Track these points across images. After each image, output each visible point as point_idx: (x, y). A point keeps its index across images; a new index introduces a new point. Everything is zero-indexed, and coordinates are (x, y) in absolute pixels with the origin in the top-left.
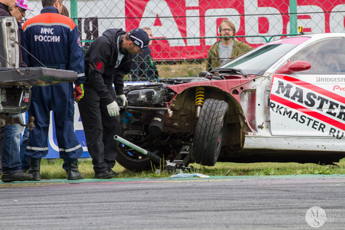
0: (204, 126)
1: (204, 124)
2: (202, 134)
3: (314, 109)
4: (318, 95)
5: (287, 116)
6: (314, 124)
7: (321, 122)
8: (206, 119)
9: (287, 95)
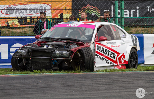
0: (88, 59)
1: (88, 58)
2: (88, 62)
3: (107, 55)
4: (108, 50)
5: (100, 59)
6: (107, 61)
7: (108, 60)
8: (88, 56)
9: (100, 51)
